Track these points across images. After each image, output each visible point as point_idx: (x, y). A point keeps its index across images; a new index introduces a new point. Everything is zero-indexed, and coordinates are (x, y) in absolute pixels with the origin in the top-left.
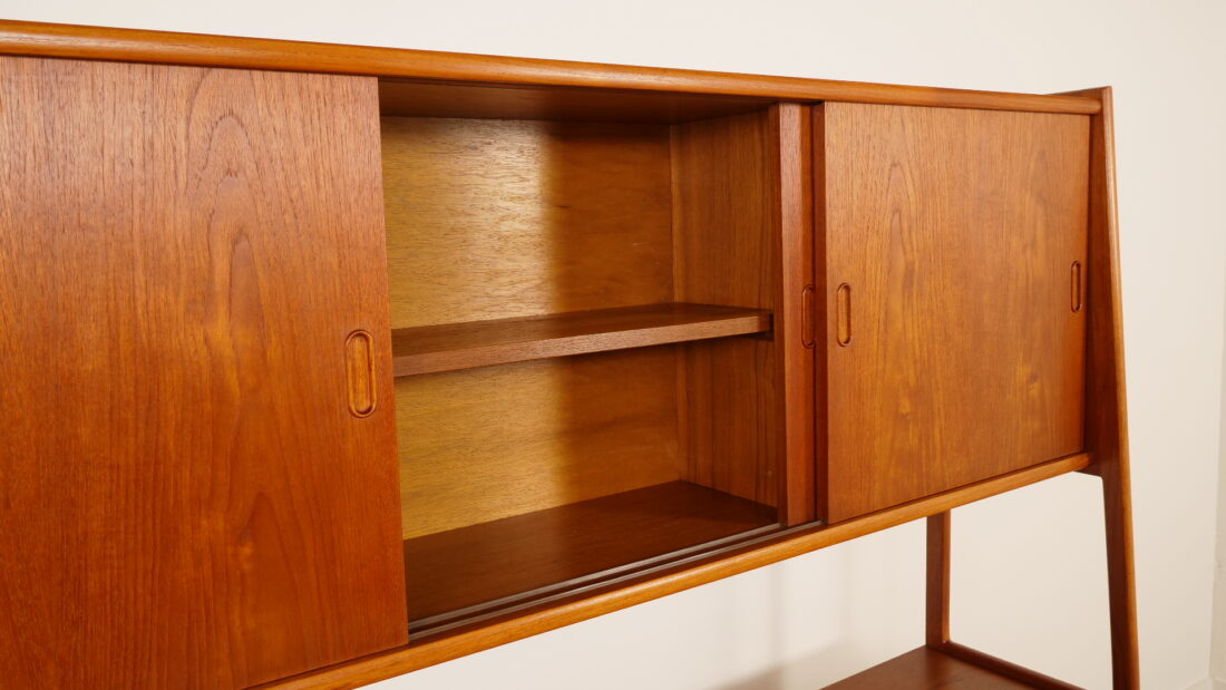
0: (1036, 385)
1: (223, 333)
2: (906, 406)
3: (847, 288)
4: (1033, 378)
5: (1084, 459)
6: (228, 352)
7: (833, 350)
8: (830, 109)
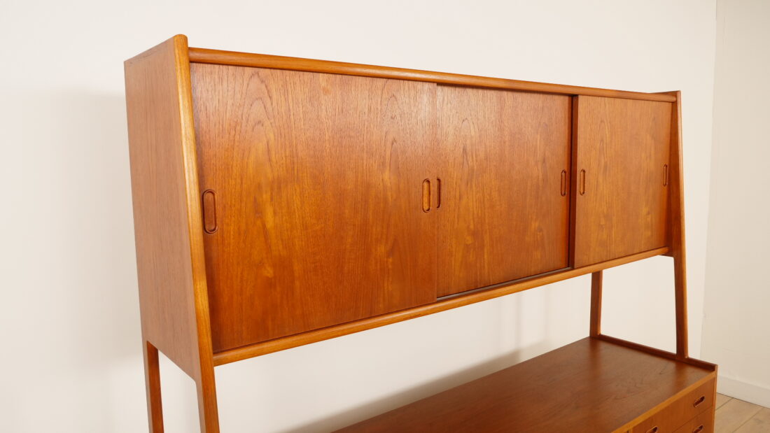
0: (650, 216)
1: (388, 177)
2: (603, 223)
3: (584, 171)
4: (648, 213)
5: (666, 249)
6: (389, 185)
7: (579, 196)
8: (581, 99)
